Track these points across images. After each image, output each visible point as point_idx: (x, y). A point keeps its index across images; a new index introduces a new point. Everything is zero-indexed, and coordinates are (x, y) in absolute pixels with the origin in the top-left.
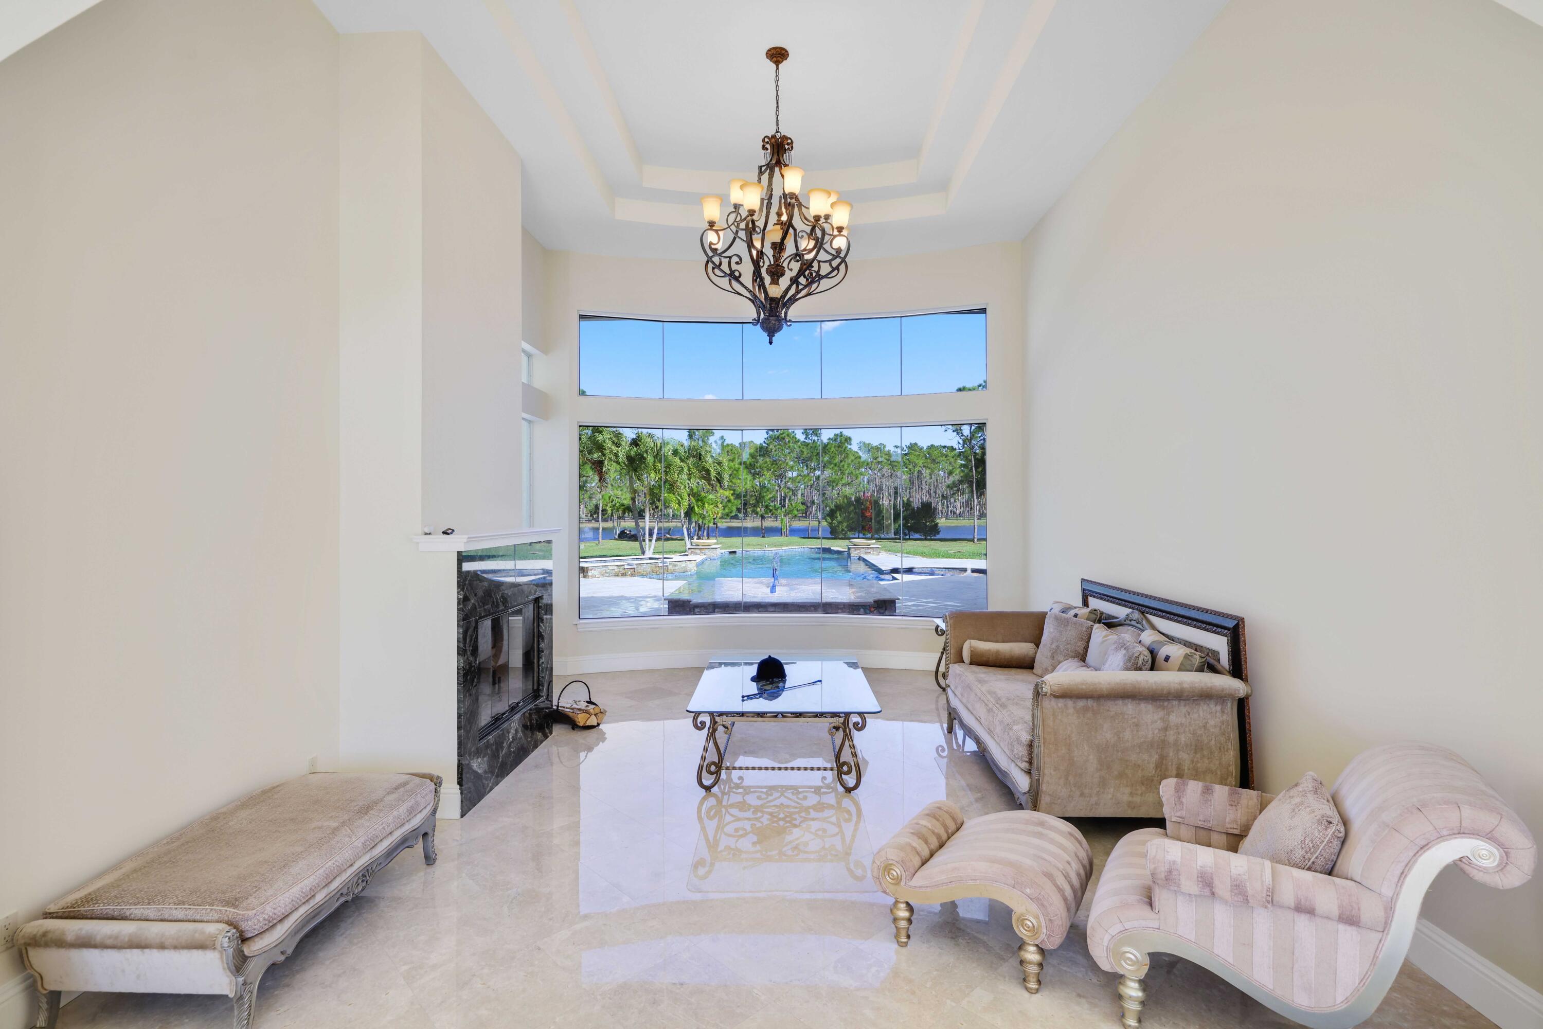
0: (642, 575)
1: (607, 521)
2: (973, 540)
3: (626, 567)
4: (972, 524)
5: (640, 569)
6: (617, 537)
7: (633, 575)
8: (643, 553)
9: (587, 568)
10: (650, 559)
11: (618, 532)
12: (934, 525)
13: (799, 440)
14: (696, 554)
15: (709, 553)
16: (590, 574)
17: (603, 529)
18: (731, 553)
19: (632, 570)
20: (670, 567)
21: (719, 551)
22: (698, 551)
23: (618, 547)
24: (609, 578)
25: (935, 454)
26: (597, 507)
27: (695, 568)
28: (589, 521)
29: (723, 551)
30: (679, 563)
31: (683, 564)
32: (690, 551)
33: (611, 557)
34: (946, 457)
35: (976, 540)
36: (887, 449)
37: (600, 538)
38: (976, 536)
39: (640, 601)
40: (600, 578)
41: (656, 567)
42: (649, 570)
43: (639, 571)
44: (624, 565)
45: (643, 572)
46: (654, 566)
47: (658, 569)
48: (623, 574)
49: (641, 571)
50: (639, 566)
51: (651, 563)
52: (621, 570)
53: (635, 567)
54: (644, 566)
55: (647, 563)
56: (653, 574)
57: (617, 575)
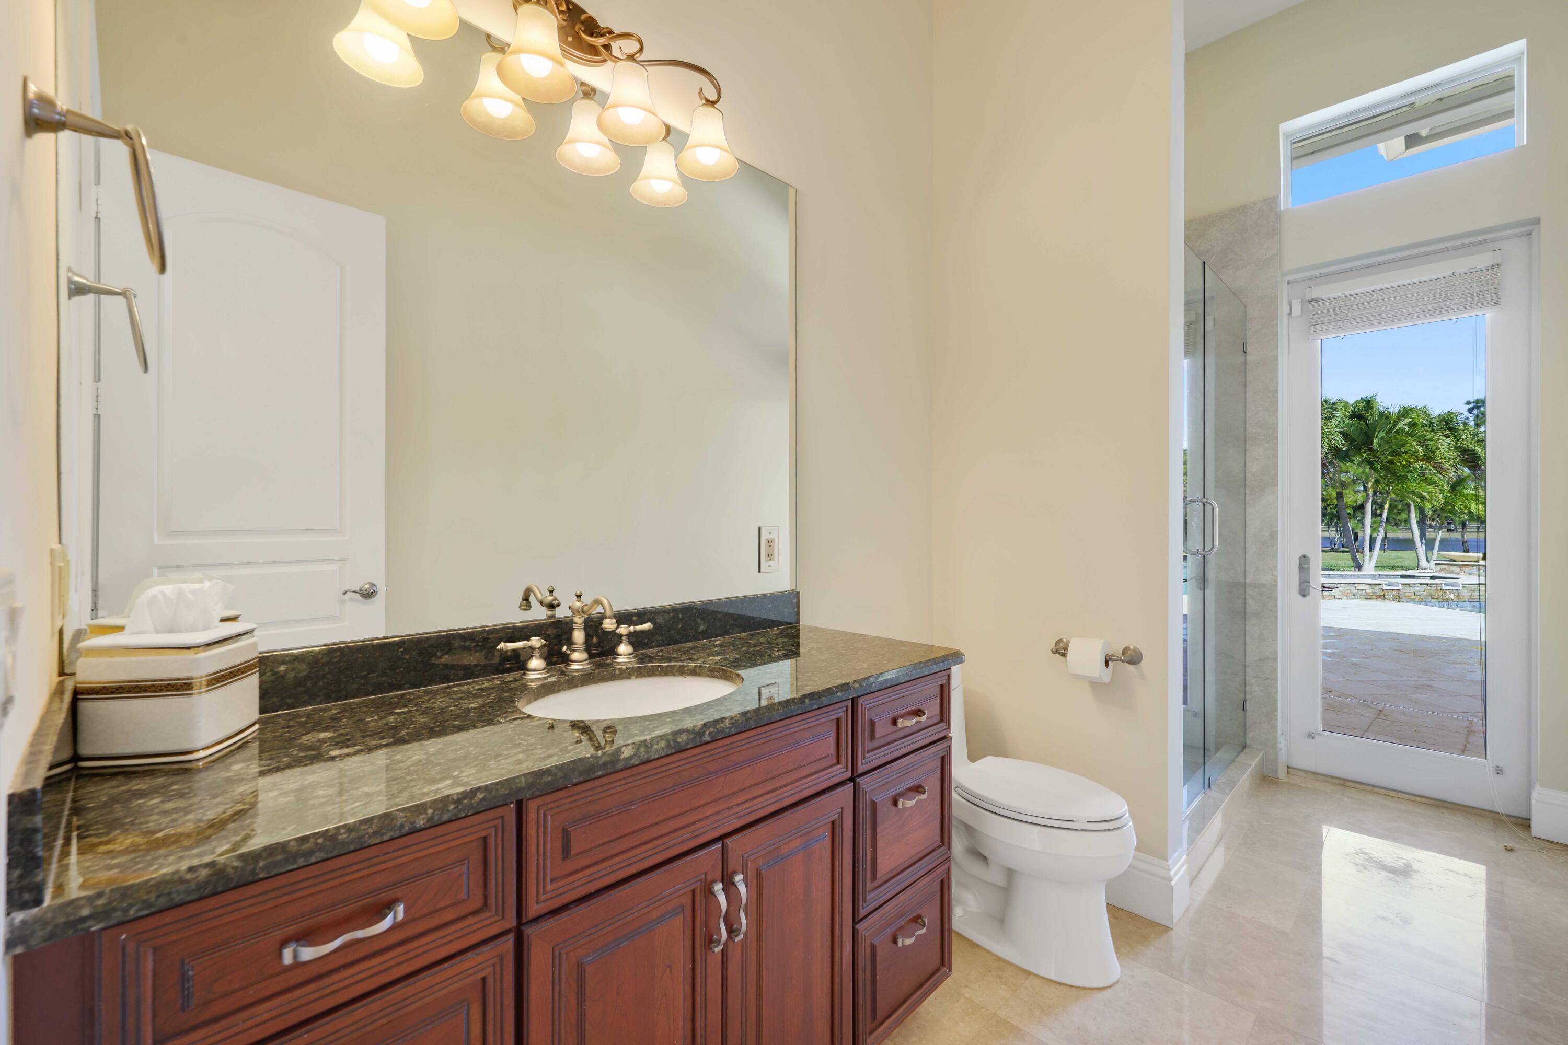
0: (1413, 600)
8: (1359, 567)
32: (1438, 567)
40: (1341, 600)
41: (1437, 590)
42: (1425, 593)
43: (1407, 594)
44: (1381, 584)
45: (1413, 597)
46: (1432, 588)
47: (1441, 593)
48: (1379, 598)
49: (1410, 594)
50: (1408, 588)
51: (1428, 584)
52: (1376, 591)
53: (1400, 587)
54: (1416, 588)
55: (1421, 584)
56: (1433, 600)
57: (1368, 597)
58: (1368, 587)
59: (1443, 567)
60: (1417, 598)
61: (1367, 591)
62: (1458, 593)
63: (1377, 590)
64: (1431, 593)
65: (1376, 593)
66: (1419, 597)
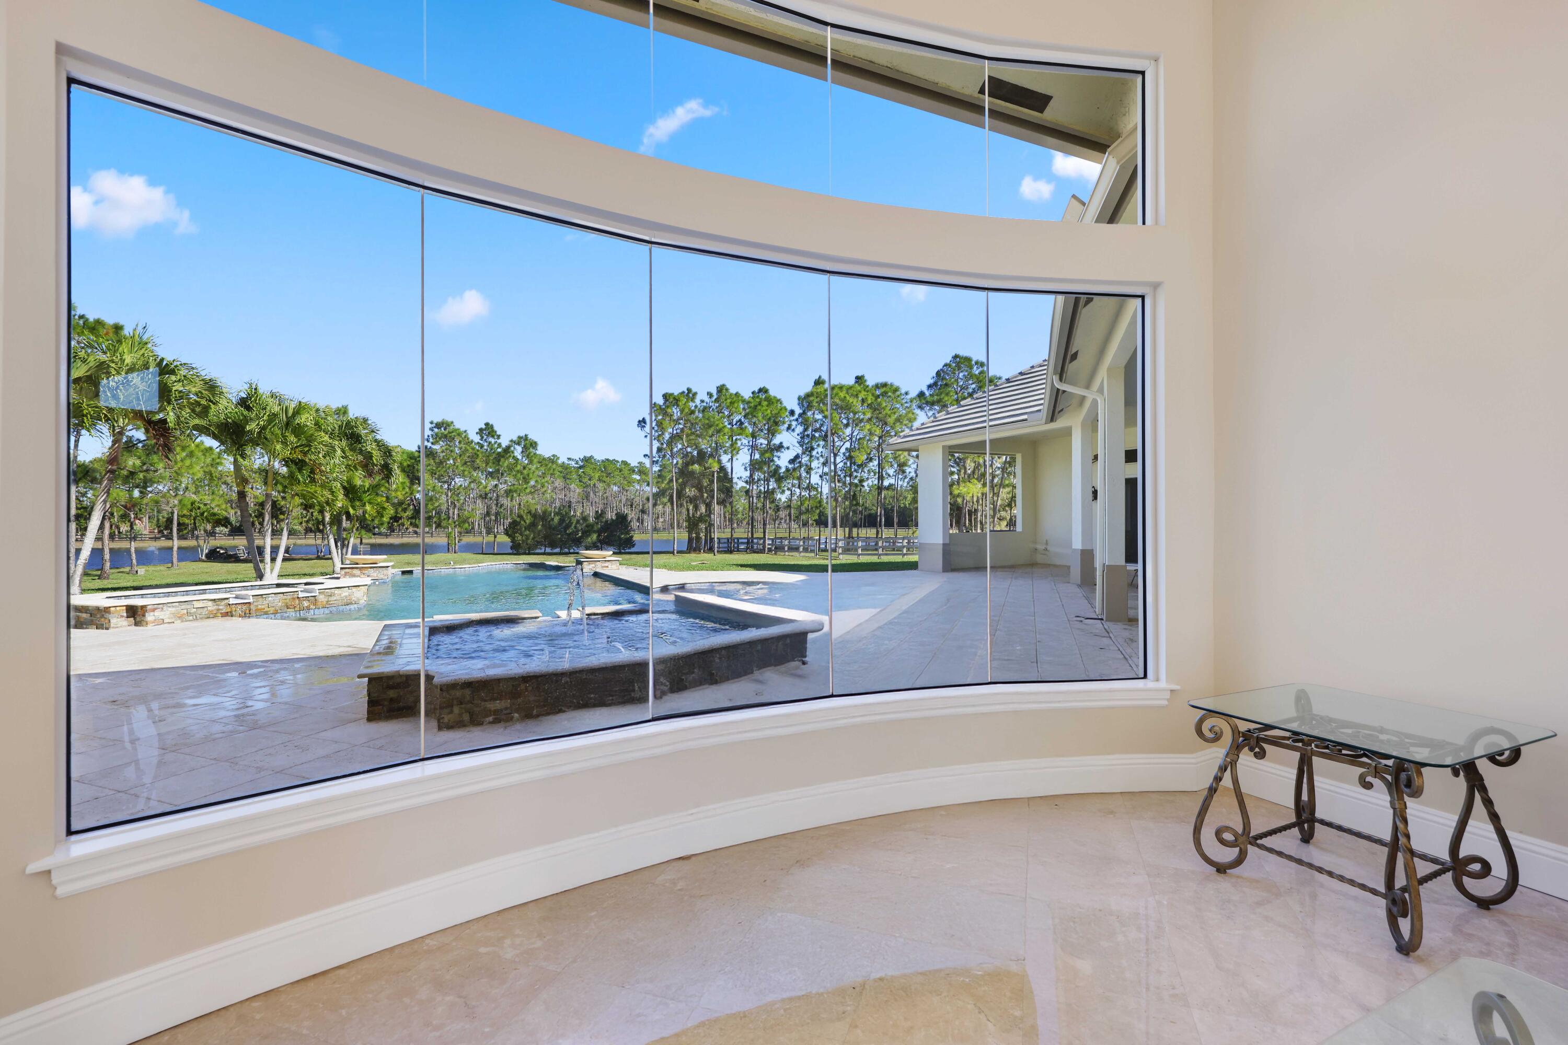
0: (266, 613)
1: (186, 539)
2: (673, 553)
3: (232, 601)
4: (672, 538)
5: (262, 604)
6: (204, 557)
7: (247, 614)
8: (260, 576)
9: (143, 607)
10: (278, 585)
11: (206, 551)
12: (628, 538)
13: (472, 441)
14: (354, 576)
15: (375, 574)
16: (149, 617)
17: (179, 548)
18: (404, 573)
19: (244, 607)
20: (322, 598)
21: (391, 571)
22: (356, 572)
23: (206, 570)
24: (195, 624)
25: (610, 468)
26: (170, 521)
27: (365, 598)
28: (156, 539)
29: (394, 571)
30: (337, 591)
31: (345, 593)
32: (343, 572)
33: (197, 584)
34: (620, 472)
35: (675, 552)
36: (560, 462)
37: (175, 560)
38: (675, 548)
39: (277, 671)
40: (172, 624)
41: (294, 599)
42: (280, 604)
43: (260, 607)
44: (227, 599)
45: (267, 609)
46: (289, 597)
47: (297, 602)
48: (226, 614)
49: (263, 607)
50: (261, 600)
51: (283, 593)
52: (221, 607)
53: (251, 600)
54: (270, 599)
55: (275, 594)
56: (289, 610)
57: (212, 616)
58: (210, 603)
59: (347, 570)
60: (272, 610)
61: (209, 608)
62: (316, 600)
63: (223, 607)
64: (287, 603)
65: (222, 610)
66: (273, 609)
